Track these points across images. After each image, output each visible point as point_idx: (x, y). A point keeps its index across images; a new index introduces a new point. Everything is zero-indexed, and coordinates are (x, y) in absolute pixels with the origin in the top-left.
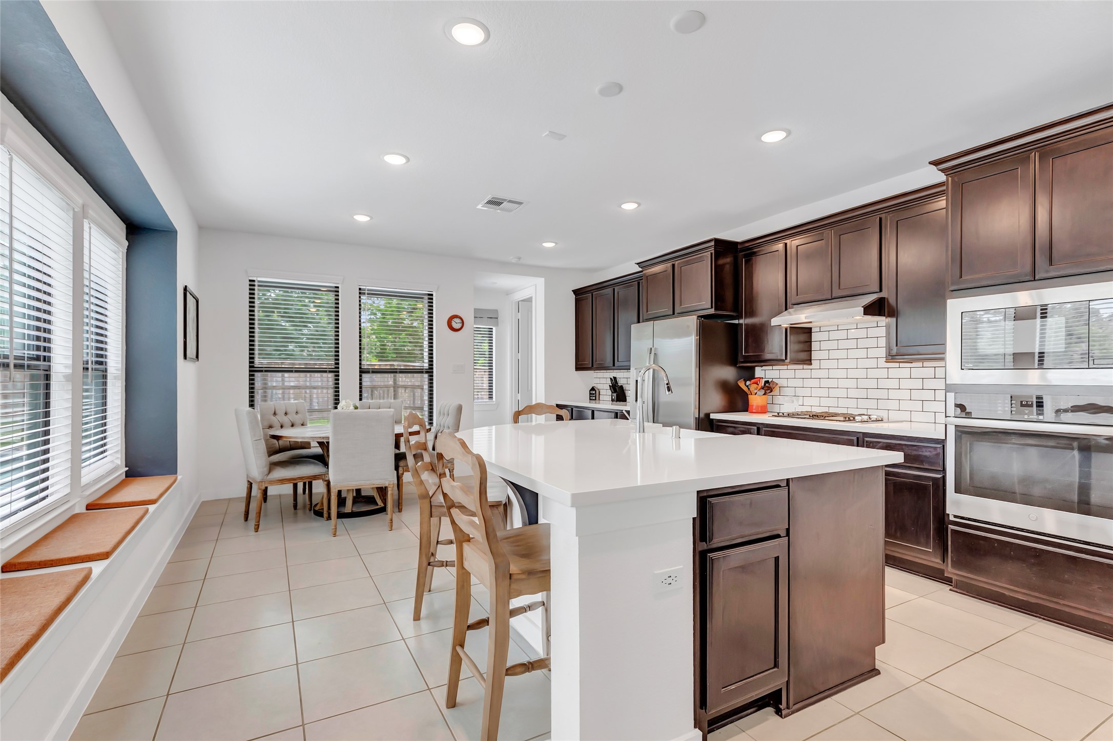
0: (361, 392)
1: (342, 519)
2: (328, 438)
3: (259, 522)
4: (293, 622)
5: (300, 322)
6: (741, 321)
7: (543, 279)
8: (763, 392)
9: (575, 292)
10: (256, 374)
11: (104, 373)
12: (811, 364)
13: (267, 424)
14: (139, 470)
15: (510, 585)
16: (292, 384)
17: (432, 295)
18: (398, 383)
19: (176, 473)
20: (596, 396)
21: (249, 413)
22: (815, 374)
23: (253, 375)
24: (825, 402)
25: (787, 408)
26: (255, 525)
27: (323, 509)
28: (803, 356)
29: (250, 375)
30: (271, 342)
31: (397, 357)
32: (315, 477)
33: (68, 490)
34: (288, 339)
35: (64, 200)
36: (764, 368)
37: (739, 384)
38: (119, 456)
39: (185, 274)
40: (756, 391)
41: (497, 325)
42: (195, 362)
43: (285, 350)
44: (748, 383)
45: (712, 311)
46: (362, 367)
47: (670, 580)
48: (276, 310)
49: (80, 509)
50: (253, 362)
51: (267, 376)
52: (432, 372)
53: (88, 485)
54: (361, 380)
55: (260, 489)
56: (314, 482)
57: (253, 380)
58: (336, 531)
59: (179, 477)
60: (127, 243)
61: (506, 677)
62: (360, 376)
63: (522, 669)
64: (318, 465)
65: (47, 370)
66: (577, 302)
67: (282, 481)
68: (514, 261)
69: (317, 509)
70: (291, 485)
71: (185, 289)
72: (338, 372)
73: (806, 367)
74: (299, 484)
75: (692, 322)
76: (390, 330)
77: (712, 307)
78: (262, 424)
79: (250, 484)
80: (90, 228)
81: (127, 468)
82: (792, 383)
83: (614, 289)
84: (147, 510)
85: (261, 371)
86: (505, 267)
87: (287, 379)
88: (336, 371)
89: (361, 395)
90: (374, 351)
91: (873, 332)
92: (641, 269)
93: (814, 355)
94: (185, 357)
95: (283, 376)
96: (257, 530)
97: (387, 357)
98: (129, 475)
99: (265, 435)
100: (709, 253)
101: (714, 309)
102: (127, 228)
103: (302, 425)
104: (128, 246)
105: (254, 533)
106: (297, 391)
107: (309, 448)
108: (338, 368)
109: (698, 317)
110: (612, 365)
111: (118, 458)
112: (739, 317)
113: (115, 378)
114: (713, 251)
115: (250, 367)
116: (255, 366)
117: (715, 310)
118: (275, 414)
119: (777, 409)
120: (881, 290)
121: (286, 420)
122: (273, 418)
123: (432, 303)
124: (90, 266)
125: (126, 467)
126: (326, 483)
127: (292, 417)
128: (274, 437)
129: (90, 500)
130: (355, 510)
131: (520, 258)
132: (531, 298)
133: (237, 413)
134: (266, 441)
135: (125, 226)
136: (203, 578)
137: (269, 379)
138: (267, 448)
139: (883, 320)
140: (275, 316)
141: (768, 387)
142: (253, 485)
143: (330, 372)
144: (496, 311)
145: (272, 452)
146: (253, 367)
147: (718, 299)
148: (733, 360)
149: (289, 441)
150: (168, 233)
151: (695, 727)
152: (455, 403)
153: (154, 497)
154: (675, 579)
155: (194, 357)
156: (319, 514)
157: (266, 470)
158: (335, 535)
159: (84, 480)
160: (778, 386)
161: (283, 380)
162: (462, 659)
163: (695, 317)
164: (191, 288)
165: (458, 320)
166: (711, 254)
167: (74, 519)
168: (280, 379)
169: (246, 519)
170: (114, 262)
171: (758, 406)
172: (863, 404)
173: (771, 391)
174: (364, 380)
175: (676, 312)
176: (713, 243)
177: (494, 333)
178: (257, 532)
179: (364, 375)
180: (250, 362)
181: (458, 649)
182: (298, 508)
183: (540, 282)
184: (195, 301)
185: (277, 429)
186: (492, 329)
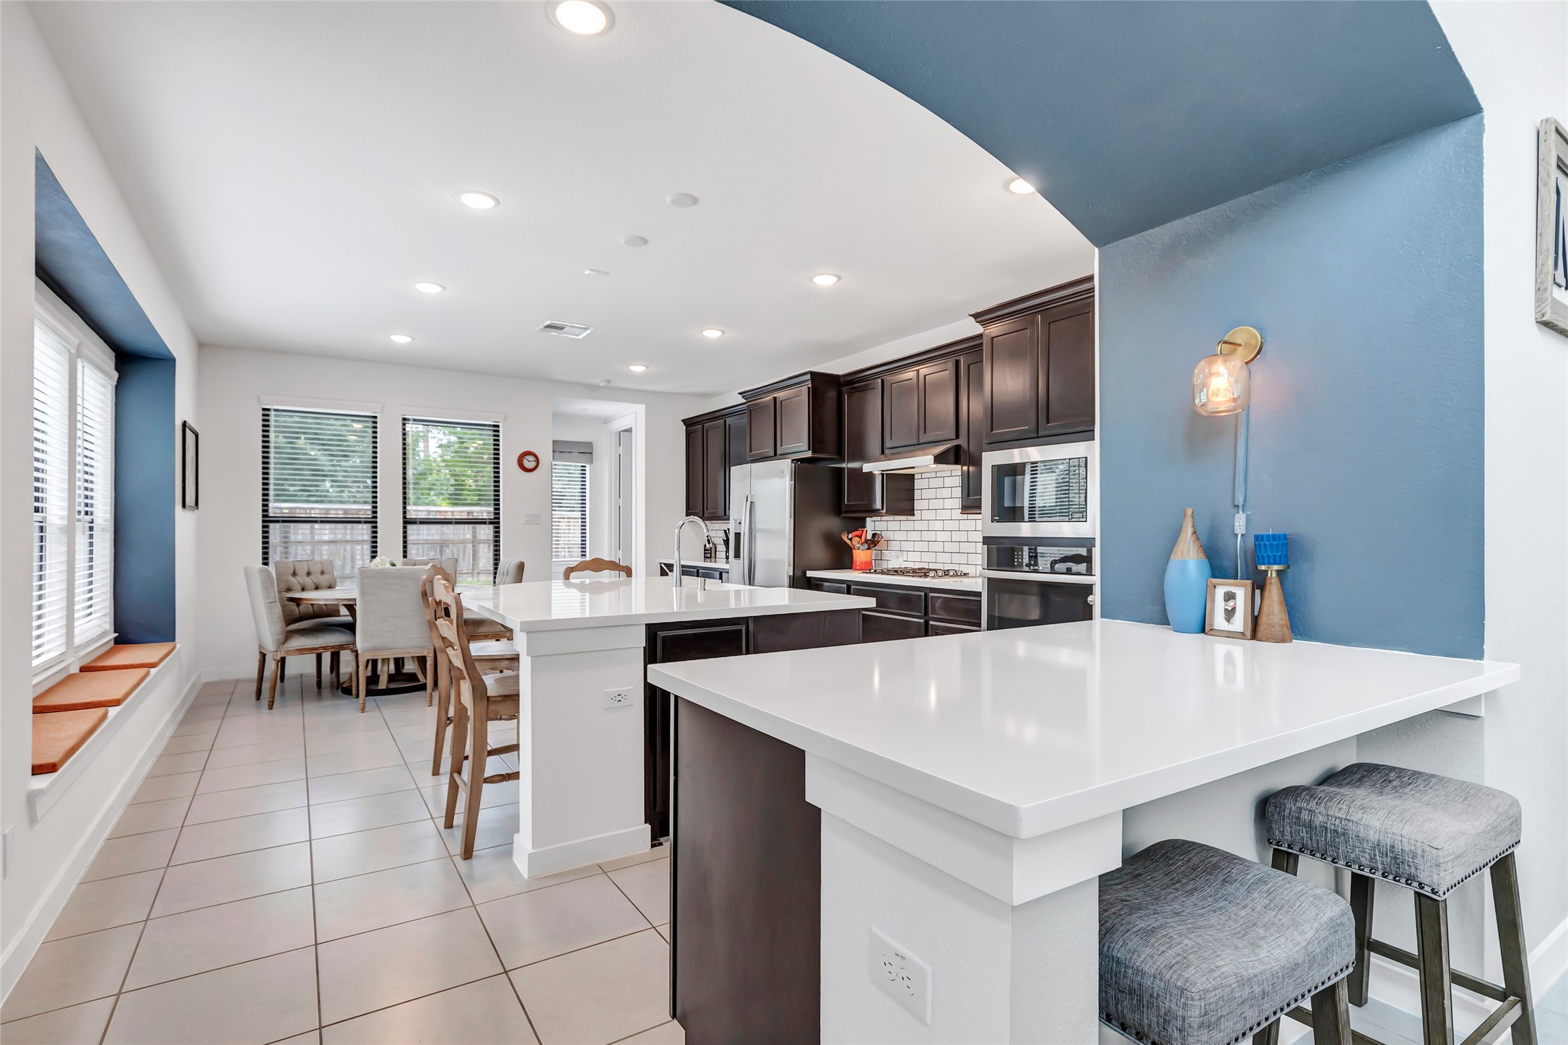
0: (405, 547)
1: (375, 697)
2: (355, 599)
3: (273, 698)
4: (310, 840)
5: (338, 450)
6: (844, 465)
7: (644, 406)
8: (866, 546)
9: (684, 421)
10: (271, 525)
11: (91, 525)
12: (914, 515)
13: (283, 586)
14: (130, 636)
15: (488, 706)
16: (326, 538)
17: (498, 426)
18: (478, 537)
19: (174, 640)
20: (711, 553)
21: (261, 571)
22: (918, 525)
23: (267, 527)
24: (926, 557)
25: (894, 563)
26: (270, 702)
27: (351, 686)
28: (905, 505)
29: (263, 527)
30: (295, 480)
31: (479, 500)
32: (342, 647)
33: (63, 649)
34: (319, 474)
35: (61, 344)
36: (874, 518)
37: (843, 537)
38: (108, 619)
39: (184, 408)
40: (858, 545)
41: (591, 462)
42: (193, 510)
43: (317, 491)
44: (850, 536)
45: (809, 454)
46: (408, 517)
47: (619, 698)
48: (303, 436)
49: (75, 670)
50: (267, 511)
51: (289, 527)
52: (499, 523)
53: (81, 647)
54: (405, 532)
55: (274, 660)
56: (342, 653)
57: (267, 532)
58: (364, 706)
59: (178, 646)
60: (116, 375)
61: (484, 784)
62: (405, 527)
63: (500, 778)
64: (345, 632)
65: (42, 522)
66: (689, 435)
67: (302, 651)
68: (602, 384)
69: (345, 686)
70: (313, 657)
71: (184, 424)
72: (376, 522)
73: (910, 518)
74: (323, 654)
75: (786, 466)
76: (470, 462)
77: (809, 450)
78: (278, 586)
79: (263, 656)
80: (83, 367)
81: (117, 634)
82: (899, 536)
83: (725, 421)
84: (149, 672)
85: (278, 522)
86: (592, 390)
87: (317, 532)
88: (373, 522)
89: (405, 552)
90: (445, 492)
91: (949, 481)
92: (745, 401)
93: (917, 505)
94: (184, 506)
95: (312, 528)
96: (271, 707)
97: (465, 499)
98: (118, 641)
99: (281, 599)
100: (806, 387)
101: (811, 451)
102: (117, 357)
103: (330, 587)
104: (119, 379)
105: (268, 711)
106: (332, 547)
107: (339, 616)
108: (376, 517)
109: (793, 460)
110: (723, 514)
111: (106, 622)
112: (842, 460)
113: (103, 530)
114: (810, 386)
115: (264, 516)
116: (270, 515)
117: (813, 452)
118: (294, 574)
119: (885, 566)
120: (957, 437)
121: (308, 581)
122: (292, 579)
123: (498, 436)
124: (83, 399)
125: (115, 632)
126: (354, 654)
127: (317, 578)
128: (291, 599)
129: (85, 662)
130: (393, 686)
131: (609, 382)
132: (631, 428)
133: (247, 572)
134: (283, 607)
135: (114, 354)
136: (202, 769)
137: (292, 531)
138: (284, 616)
139: (957, 470)
140: (301, 442)
141: (873, 542)
142: (266, 657)
143: (365, 522)
144: (590, 444)
145: (290, 619)
146: (267, 516)
147: (816, 441)
148: (838, 508)
149: (312, 605)
150: (164, 362)
151: (646, 822)
152: (516, 561)
153: (153, 660)
154: (625, 697)
155: (193, 504)
156: (347, 691)
157: (282, 637)
158: (363, 710)
159: (78, 640)
160: (883, 539)
161: (312, 533)
162: (458, 787)
163: (790, 461)
164: (191, 422)
165: (531, 458)
166: (809, 388)
167: (70, 678)
168: (308, 532)
169: (258, 696)
170: (101, 397)
171: (861, 563)
172: (957, 558)
173: (875, 546)
174: (409, 532)
175: (778, 452)
176: (808, 377)
177: (588, 472)
178: (271, 709)
179: (409, 527)
180: (264, 511)
181: (456, 776)
182: (323, 686)
183: (641, 408)
184: (194, 436)
185: (298, 592)
186: (585, 466)
